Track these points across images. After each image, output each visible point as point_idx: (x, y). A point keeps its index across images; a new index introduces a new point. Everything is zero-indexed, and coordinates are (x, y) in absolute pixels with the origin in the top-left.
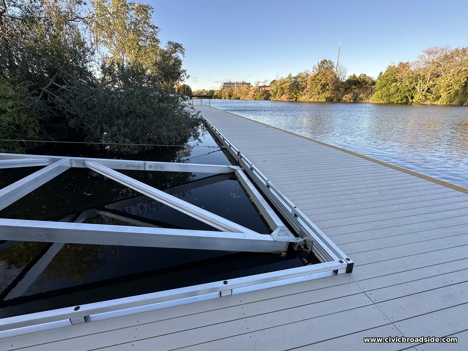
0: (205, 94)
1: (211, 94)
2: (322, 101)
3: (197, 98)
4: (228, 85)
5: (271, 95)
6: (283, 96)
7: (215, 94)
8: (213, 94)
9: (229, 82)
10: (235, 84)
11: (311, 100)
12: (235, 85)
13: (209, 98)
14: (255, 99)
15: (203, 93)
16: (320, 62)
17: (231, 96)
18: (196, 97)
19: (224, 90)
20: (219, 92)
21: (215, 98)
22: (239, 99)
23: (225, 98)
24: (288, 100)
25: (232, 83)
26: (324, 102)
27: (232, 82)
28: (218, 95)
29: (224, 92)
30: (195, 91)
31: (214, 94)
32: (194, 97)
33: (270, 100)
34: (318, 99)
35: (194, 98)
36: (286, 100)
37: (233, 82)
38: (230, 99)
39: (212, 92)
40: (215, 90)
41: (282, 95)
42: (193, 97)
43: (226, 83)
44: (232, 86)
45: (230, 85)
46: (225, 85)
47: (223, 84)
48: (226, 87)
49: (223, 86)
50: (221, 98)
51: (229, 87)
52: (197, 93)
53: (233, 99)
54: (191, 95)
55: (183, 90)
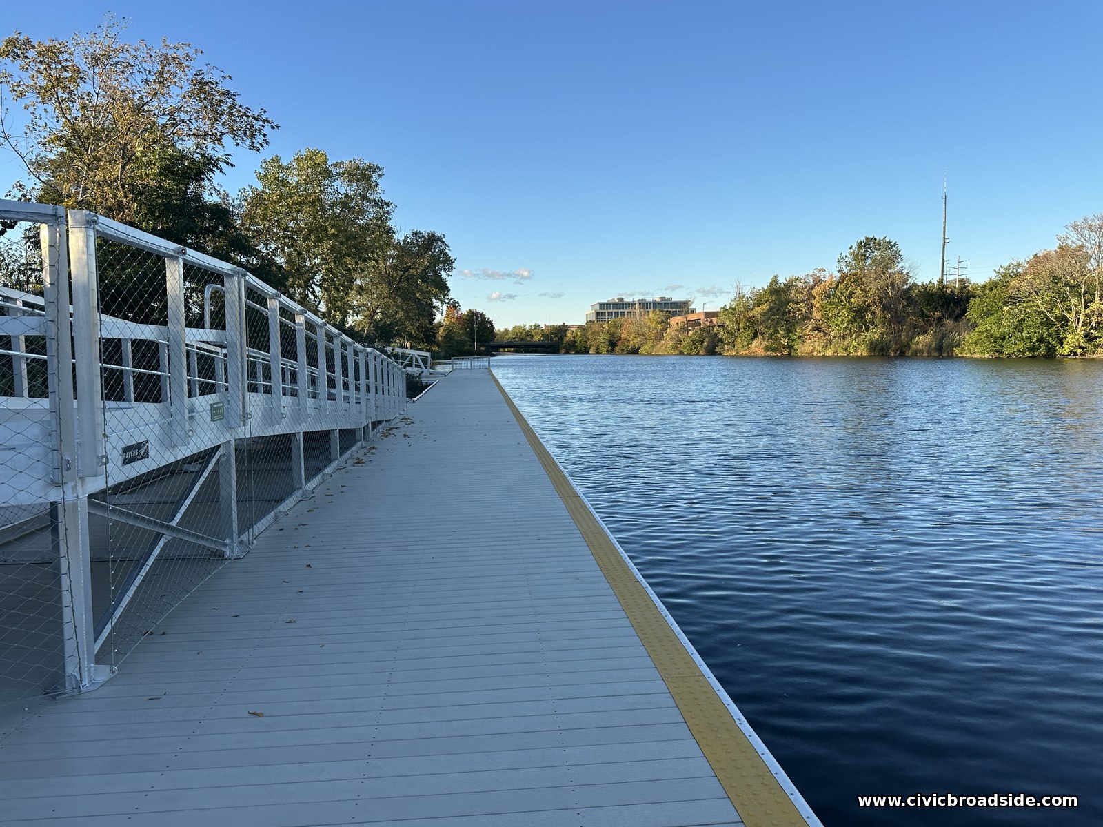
0: (537, 338)
1: (555, 338)
2: (859, 354)
3: (512, 351)
4: (612, 310)
5: (721, 340)
6: (755, 342)
7: (569, 336)
8: (561, 338)
9: (617, 301)
10: (637, 306)
11: (829, 353)
12: (638, 311)
13: (549, 350)
14: (681, 353)
15: (532, 336)
16: (855, 246)
17: (616, 345)
18: (512, 349)
20: (579, 334)
21: (567, 352)
22: (635, 351)
23: (598, 352)
24: (769, 353)
25: (628, 304)
26: (866, 356)
27: (627, 299)
28: (576, 342)
29: (593, 333)
30: (510, 329)
31: (566, 340)
32: (506, 350)
33: (720, 354)
34: (846, 349)
35: (505, 351)
36: (763, 354)
37: (630, 302)
38: (611, 352)
39: (562, 330)
40: (570, 325)
41: (753, 339)
42: (501, 350)
43: (608, 305)
44: (626, 311)
45: (619, 311)
46: (603, 311)
47: (598, 306)
48: (605, 315)
49: (597, 314)
50: (587, 352)
51: (616, 314)
52: (514, 337)
53: (622, 354)
54: (492, 343)
55: (468, 330)
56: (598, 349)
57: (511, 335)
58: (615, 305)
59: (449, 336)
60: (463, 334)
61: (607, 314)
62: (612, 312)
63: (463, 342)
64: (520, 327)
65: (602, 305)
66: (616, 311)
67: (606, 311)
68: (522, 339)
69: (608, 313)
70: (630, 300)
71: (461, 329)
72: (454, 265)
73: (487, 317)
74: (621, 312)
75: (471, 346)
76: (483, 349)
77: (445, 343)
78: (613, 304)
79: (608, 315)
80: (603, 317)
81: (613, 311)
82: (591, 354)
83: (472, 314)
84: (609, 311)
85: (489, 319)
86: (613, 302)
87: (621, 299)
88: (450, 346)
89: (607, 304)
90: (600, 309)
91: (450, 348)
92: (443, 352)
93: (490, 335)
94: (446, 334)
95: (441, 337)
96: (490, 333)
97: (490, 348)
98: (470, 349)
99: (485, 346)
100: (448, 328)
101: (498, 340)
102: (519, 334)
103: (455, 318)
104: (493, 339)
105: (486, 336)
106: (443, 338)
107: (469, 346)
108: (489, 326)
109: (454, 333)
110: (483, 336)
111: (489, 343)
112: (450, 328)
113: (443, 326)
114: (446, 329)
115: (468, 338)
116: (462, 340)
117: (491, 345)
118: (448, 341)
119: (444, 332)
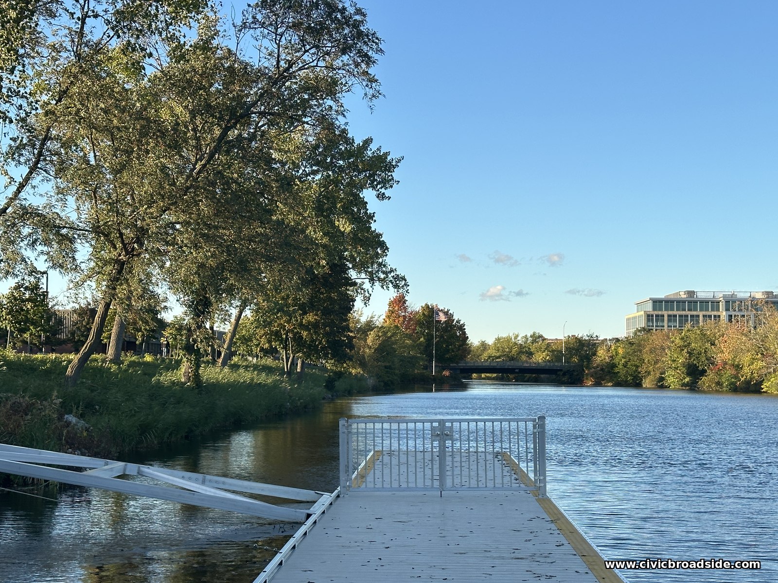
0: (540, 358)
1: (575, 359)
3: (493, 379)
4: (676, 312)
7: (602, 355)
8: (587, 359)
9: (683, 296)
10: (722, 306)
12: (724, 314)
13: (565, 379)
15: (530, 354)
17: (703, 372)
18: (493, 376)
19: (656, 339)
20: (620, 351)
21: (598, 384)
23: (661, 385)
25: (704, 303)
27: (703, 293)
28: (615, 366)
29: (652, 350)
30: (490, 341)
31: (596, 361)
32: (483, 375)
35: (480, 378)
37: (710, 296)
38: (692, 387)
40: (601, 338)
42: (474, 375)
43: (669, 303)
44: (701, 314)
45: (689, 313)
46: (660, 313)
47: (650, 305)
48: (663, 321)
49: (649, 317)
50: (636, 383)
51: (684, 319)
52: (498, 354)
53: (717, 391)
54: (462, 365)
55: (422, 339)
56: (662, 379)
57: (492, 352)
58: (680, 303)
59: (385, 348)
60: (412, 347)
61: (666, 318)
62: (675, 316)
63: (412, 361)
64: (508, 340)
65: (657, 303)
66: (683, 313)
67: (666, 313)
68: (512, 359)
69: (669, 316)
70: (708, 296)
71: (409, 337)
72: (396, 174)
73: (456, 318)
74: (692, 316)
75: (426, 368)
76: (446, 373)
77: (377, 360)
78: (678, 302)
79: (669, 321)
80: (659, 324)
81: (678, 313)
82: (646, 388)
83: (430, 312)
84: (671, 313)
85: (458, 321)
86: (678, 297)
87: (691, 293)
88: (386, 367)
89: (667, 302)
90: (654, 309)
91: (386, 370)
92: (372, 378)
93: (459, 350)
94: (380, 344)
95: (370, 348)
96: (460, 346)
97: (458, 372)
98: (423, 373)
99: (451, 369)
100: (385, 333)
101: (472, 359)
102: (507, 350)
103: (401, 319)
104: (465, 357)
105: (453, 351)
106: (375, 350)
107: (422, 368)
108: (458, 334)
109: (395, 343)
110: (448, 351)
111: (457, 363)
112: (389, 334)
113: (376, 329)
114: (380, 334)
115: (421, 353)
116: (410, 357)
117: (461, 366)
118: (383, 357)
119: (377, 339)
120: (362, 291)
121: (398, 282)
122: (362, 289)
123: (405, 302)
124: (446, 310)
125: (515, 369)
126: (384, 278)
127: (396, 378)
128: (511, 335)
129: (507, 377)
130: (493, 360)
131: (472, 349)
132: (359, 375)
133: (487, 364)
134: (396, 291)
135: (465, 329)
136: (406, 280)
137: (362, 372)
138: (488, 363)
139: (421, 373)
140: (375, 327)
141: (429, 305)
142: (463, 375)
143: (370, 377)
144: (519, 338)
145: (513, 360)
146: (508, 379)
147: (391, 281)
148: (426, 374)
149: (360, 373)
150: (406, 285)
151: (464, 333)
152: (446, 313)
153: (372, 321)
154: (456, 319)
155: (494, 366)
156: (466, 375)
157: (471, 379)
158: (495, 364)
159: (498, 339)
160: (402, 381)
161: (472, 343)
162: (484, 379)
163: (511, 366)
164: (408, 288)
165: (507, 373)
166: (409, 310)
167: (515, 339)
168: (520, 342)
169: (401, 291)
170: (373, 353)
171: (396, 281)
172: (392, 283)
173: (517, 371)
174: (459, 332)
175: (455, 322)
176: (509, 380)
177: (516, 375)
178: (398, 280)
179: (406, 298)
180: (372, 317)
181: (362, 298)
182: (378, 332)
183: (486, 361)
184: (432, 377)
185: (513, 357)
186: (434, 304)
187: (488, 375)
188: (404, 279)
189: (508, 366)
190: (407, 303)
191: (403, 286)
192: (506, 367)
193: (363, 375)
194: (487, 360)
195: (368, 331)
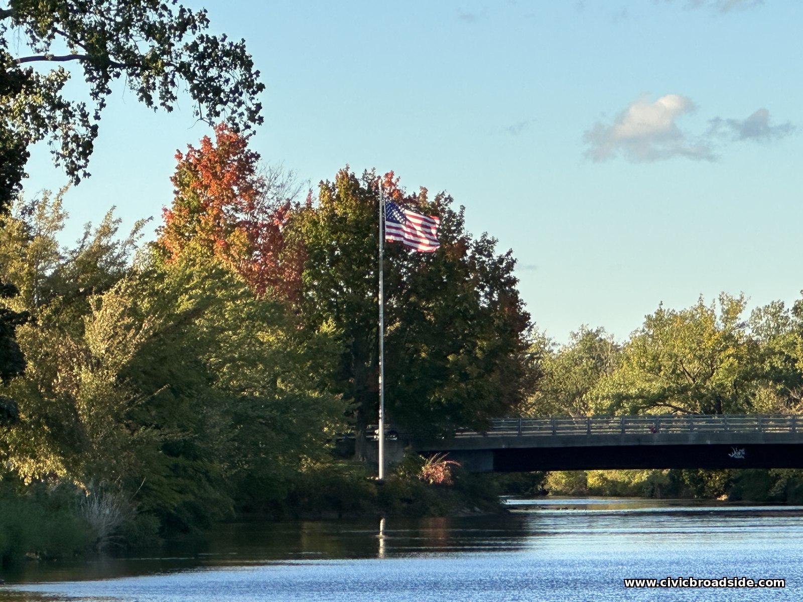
15: (792, 383)
35: (581, 490)
54: (502, 433)
55: (327, 327)
57: (631, 377)
59: (166, 366)
60: (287, 359)
63: (287, 419)
64: (699, 323)
68: (715, 404)
71: (274, 316)
75: (345, 449)
76: (436, 471)
83: (364, 208)
91: (172, 460)
92: (110, 496)
93: (489, 370)
94: (143, 350)
95: (97, 365)
96: (492, 354)
97: (488, 464)
98: (340, 471)
99: (453, 455)
100: (164, 302)
101: (544, 409)
102: (694, 367)
103: (239, 238)
104: (517, 400)
105: (464, 377)
106: (121, 377)
107: (333, 453)
108: (484, 303)
109: (211, 341)
110: (440, 374)
111: (482, 426)
112: (185, 304)
113: (123, 284)
114: (145, 305)
115: (321, 386)
116: (276, 405)
117: (495, 439)
118: (158, 403)
119: (128, 328)
120: (59, 114)
121: (213, 72)
122: (57, 105)
123: (246, 165)
124: (431, 198)
125: (729, 448)
126: (155, 57)
127: (215, 494)
128: (707, 304)
129: (692, 479)
130: (635, 410)
131: (546, 365)
132: (53, 486)
133: (611, 428)
134: (205, 111)
135: (514, 281)
136: (247, 64)
137: (62, 473)
138: (614, 422)
139: (324, 472)
140: (120, 276)
141: (359, 176)
142: (507, 478)
143: (100, 492)
144: (744, 316)
145: (719, 410)
146: (700, 492)
147: (183, 68)
148: (346, 476)
149: (53, 475)
150: (251, 85)
151: (512, 300)
152: (432, 211)
153: (108, 249)
154: (476, 237)
155: (638, 438)
156: (516, 477)
157: (544, 494)
158: (645, 430)
159: (657, 321)
160: (246, 509)
161: (543, 341)
162: (596, 492)
163: (711, 434)
164: (259, 97)
165: (693, 465)
166: (270, 199)
167: (726, 321)
168: (748, 331)
169: (226, 111)
170: (115, 387)
171: (206, 69)
172: (190, 76)
173: (737, 454)
174: (489, 295)
175: (469, 252)
176: (703, 495)
177: (736, 473)
178: (216, 60)
179: (252, 146)
180: (106, 231)
181: (58, 145)
182: (135, 295)
183: (607, 415)
184: (373, 489)
185: (718, 399)
186: (381, 173)
187: (614, 475)
188: (240, 57)
189: (701, 435)
190: (257, 165)
191: (235, 91)
192: (691, 441)
193: (66, 487)
194: (611, 411)
195: (88, 292)
